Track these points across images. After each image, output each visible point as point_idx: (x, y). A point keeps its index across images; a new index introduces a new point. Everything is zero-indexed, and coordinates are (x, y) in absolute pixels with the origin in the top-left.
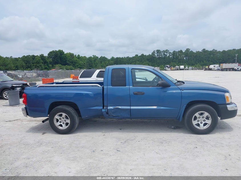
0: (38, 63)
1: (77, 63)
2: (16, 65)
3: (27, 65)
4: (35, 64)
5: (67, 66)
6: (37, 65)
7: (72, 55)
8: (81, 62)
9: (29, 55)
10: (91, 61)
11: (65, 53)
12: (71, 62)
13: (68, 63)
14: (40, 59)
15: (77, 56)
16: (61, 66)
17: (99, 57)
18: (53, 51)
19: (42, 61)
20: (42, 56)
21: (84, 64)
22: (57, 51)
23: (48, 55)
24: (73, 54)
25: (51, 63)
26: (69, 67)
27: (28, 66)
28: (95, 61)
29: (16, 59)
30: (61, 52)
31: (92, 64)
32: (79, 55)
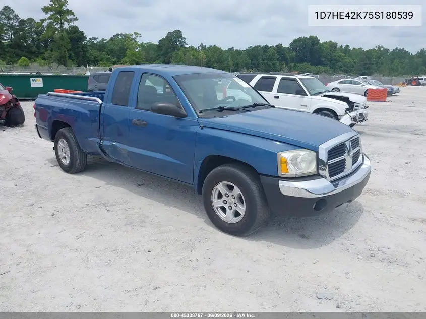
0: (271, 59)
1: (340, 62)
2: (236, 62)
3: (253, 62)
4: (266, 62)
5: (319, 66)
6: (269, 63)
7: (333, 46)
8: (348, 61)
9: (259, 46)
10: (369, 59)
11: (321, 42)
12: (328, 60)
13: (322, 61)
14: (276, 52)
15: (343, 47)
16: (310, 66)
17: (391, 50)
18: (300, 39)
19: (278, 56)
20: (279, 47)
21: (355, 63)
22: (306, 38)
23: (290, 46)
24: (336, 44)
25: (292, 60)
26: (322, 68)
27: (254, 64)
28: (379, 58)
29: (238, 52)
30: (314, 41)
31: (370, 64)
32: (347, 46)
